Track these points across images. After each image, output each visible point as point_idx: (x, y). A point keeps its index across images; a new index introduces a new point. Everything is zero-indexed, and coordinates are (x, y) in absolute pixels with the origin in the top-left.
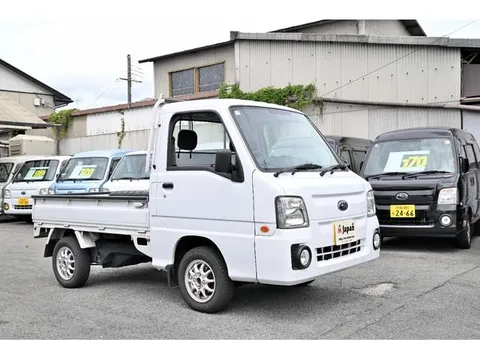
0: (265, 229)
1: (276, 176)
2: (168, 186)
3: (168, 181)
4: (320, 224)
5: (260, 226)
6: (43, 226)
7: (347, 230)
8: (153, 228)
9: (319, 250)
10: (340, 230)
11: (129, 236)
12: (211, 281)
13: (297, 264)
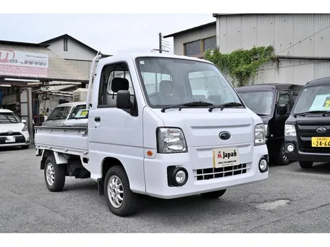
0: (150, 154)
1: (163, 111)
2: (98, 120)
3: (98, 116)
4: (198, 150)
5: (146, 151)
6: (40, 148)
7: (228, 155)
8: (91, 151)
9: (199, 171)
10: (219, 156)
11: (79, 156)
12: (122, 192)
13: (172, 182)
